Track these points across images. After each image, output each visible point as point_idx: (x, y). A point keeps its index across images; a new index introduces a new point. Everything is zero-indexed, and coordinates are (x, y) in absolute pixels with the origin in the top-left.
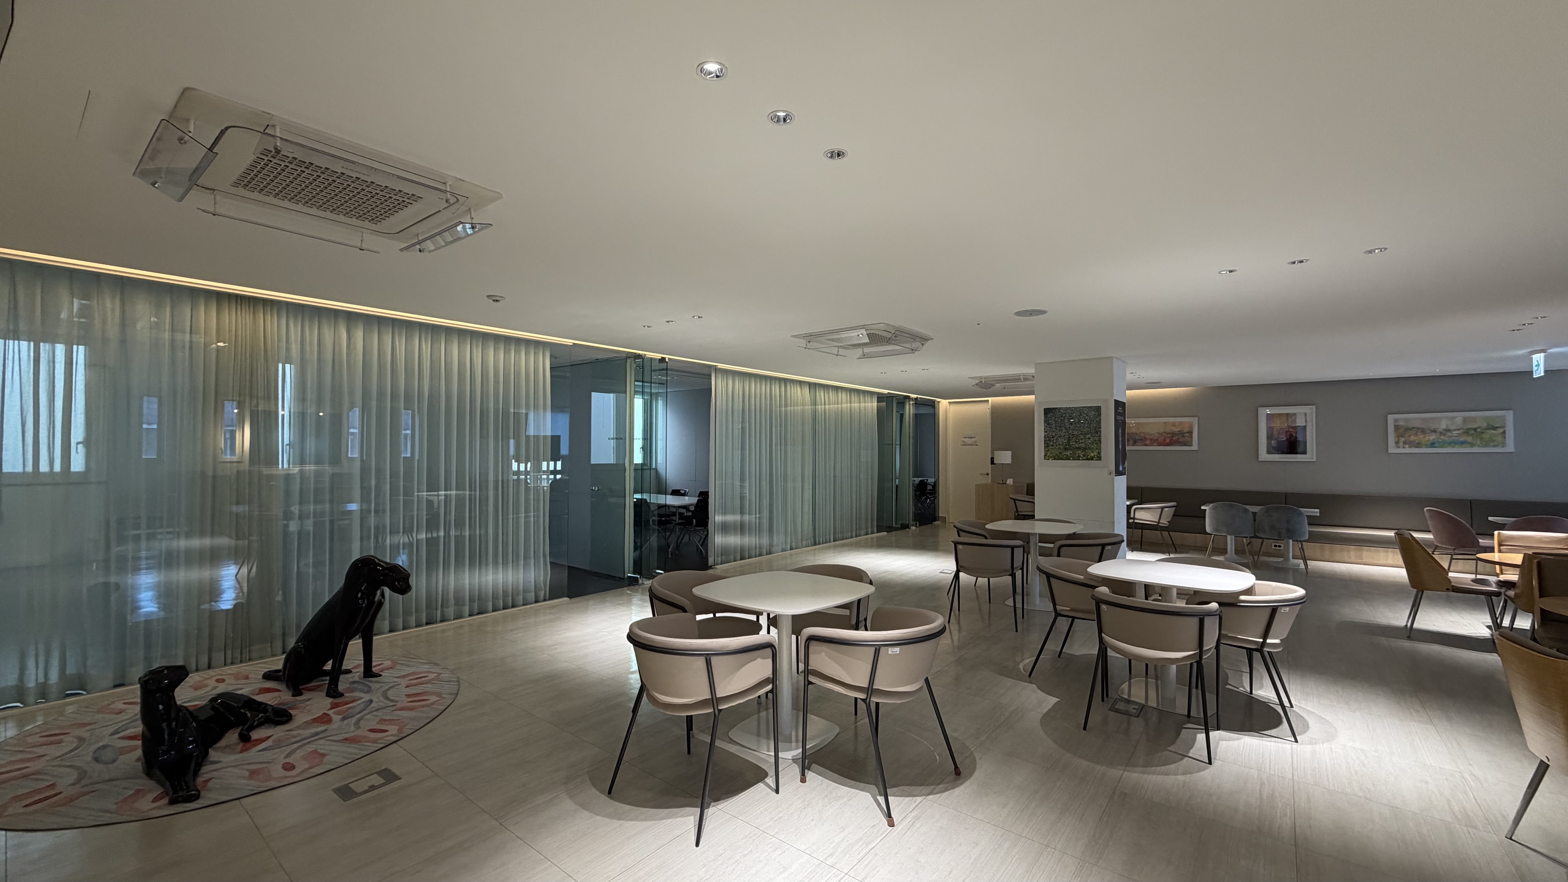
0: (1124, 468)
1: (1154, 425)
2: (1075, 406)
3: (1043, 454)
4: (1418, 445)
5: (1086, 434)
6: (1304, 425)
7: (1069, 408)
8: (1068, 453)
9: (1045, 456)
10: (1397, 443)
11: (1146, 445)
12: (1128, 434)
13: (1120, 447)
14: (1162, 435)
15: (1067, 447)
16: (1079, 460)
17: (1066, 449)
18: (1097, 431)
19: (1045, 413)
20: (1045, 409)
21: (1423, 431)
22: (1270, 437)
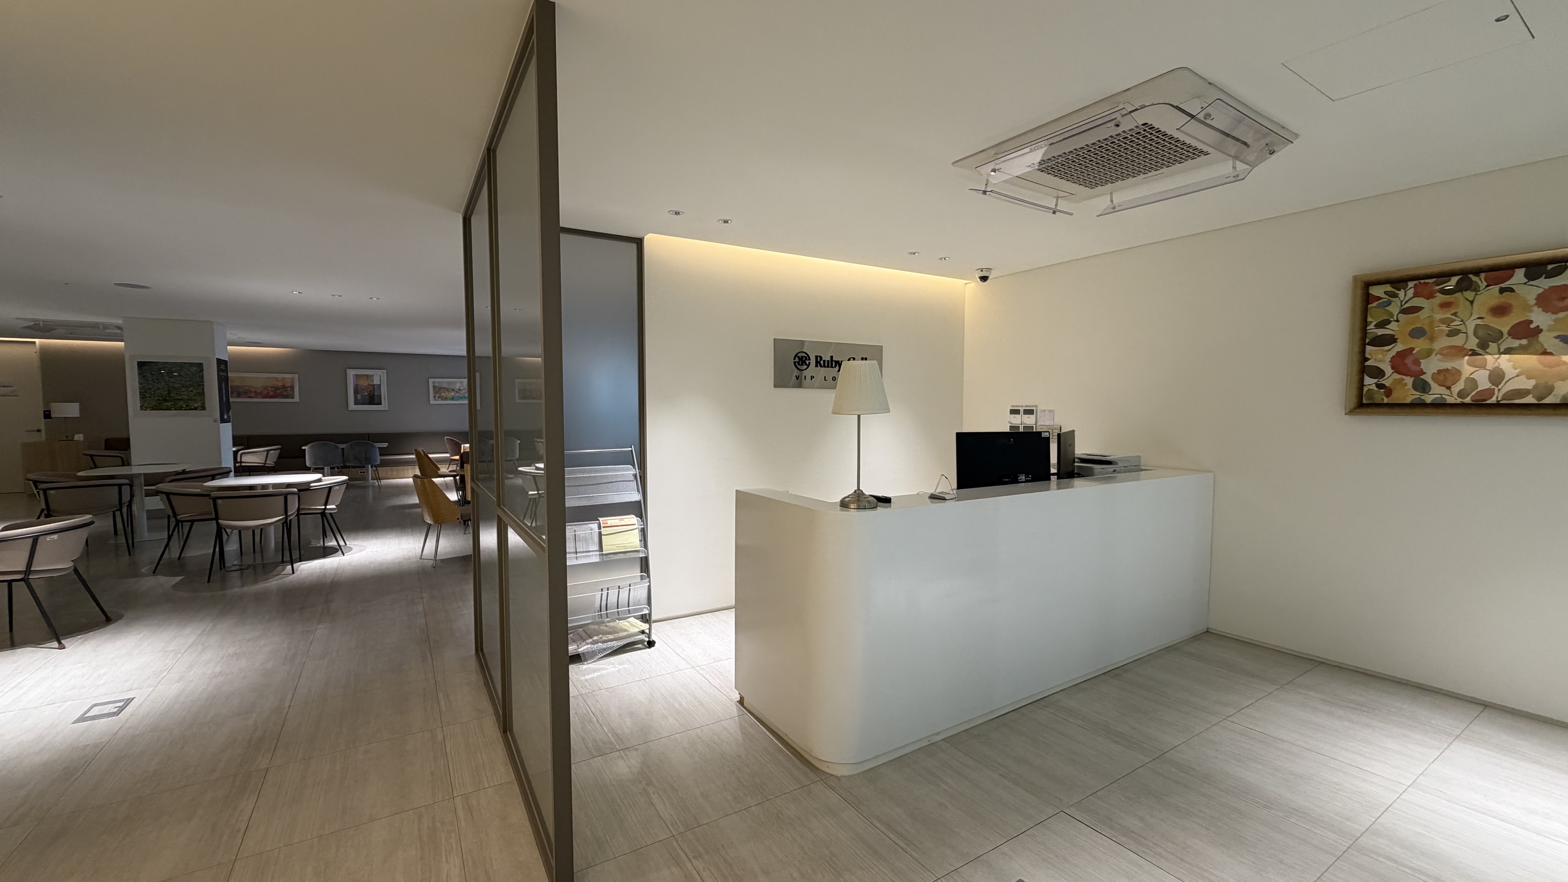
0: (229, 417)
1: (259, 379)
2: (175, 362)
3: (138, 405)
4: (446, 399)
5: (188, 387)
6: (379, 383)
7: (168, 363)
8: (169, 404)
9: (141, 407)
10: (435, 397)
11: (250, 397)
12: (231, 387)
13: (224, 399)
14: (266, 389)
15: (167, 398)
16: (181, 410)
17: (166, 401)
18: (200, 384)
19: (139, 367)
20: (139, 362)
21: (448, 390)
22: (356, 392)
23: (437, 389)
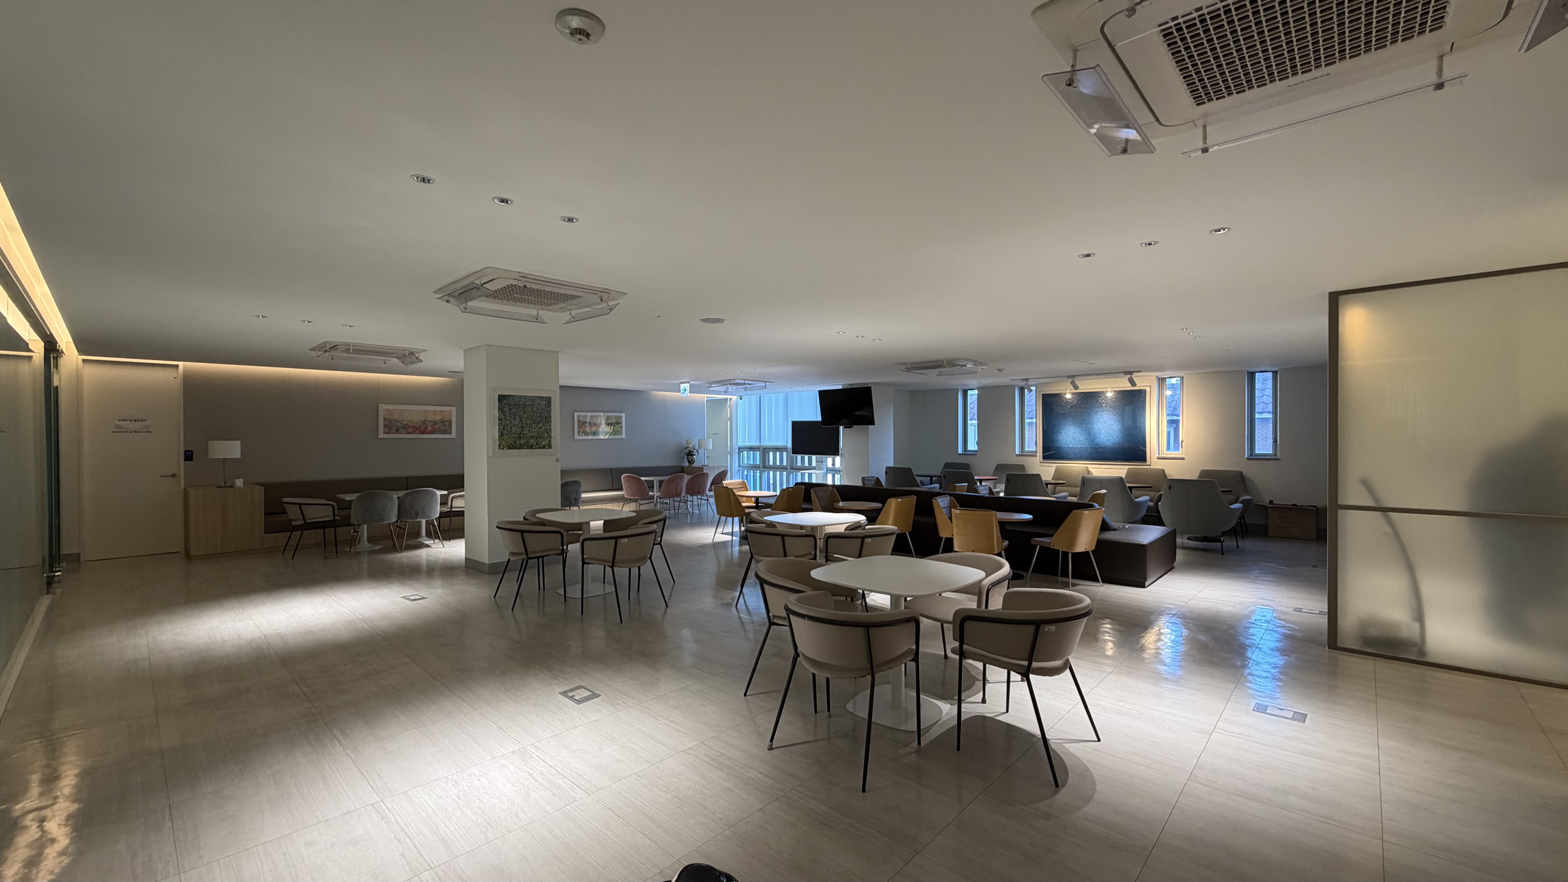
1: (418, 413)
2: (529, 395)
3: (498, 443)
5: (539, 423)
7: (523, 396)
8: (522, 442)
9: (499, 445)
10: (579, 432)
11: (409, 433)
14: (424, 423)
15: (521, 436)
16: (532, 448)
17: (520, 438)
18: (548, 420)
19: (499, 400)
20: (499, 395)
23: (581, 424)
